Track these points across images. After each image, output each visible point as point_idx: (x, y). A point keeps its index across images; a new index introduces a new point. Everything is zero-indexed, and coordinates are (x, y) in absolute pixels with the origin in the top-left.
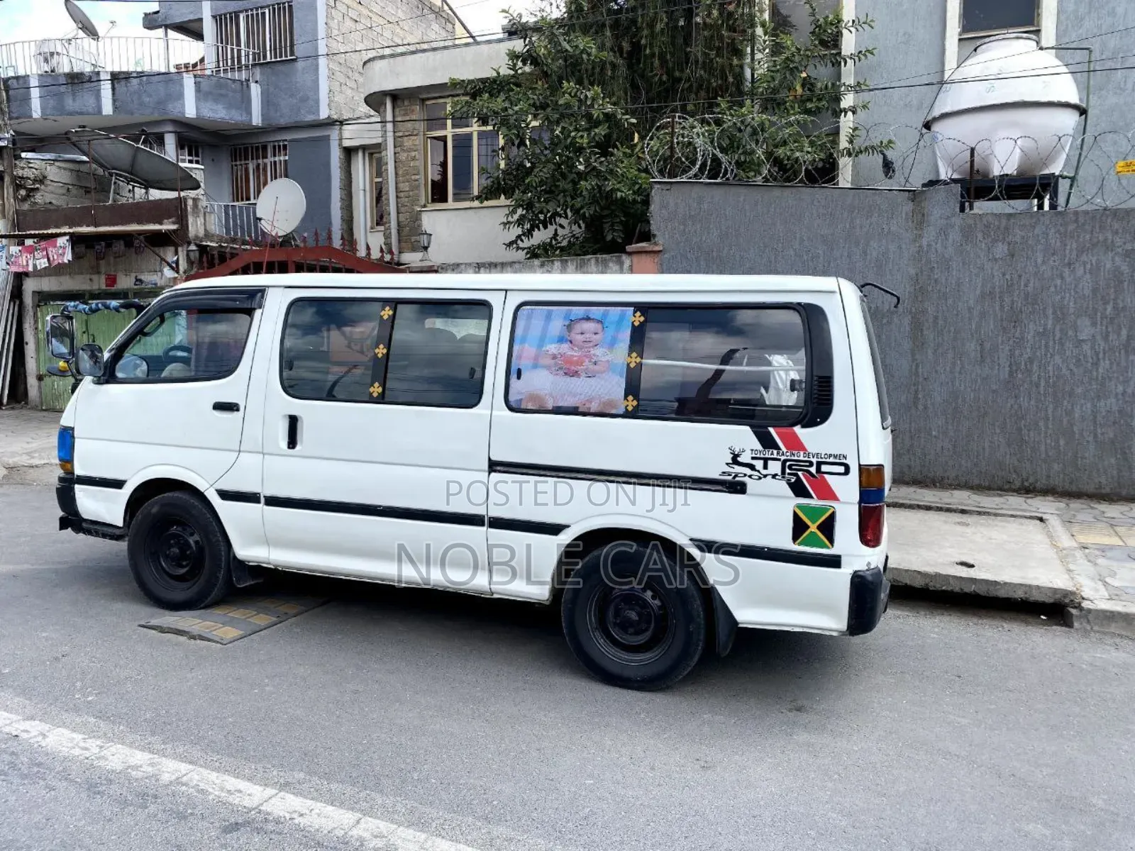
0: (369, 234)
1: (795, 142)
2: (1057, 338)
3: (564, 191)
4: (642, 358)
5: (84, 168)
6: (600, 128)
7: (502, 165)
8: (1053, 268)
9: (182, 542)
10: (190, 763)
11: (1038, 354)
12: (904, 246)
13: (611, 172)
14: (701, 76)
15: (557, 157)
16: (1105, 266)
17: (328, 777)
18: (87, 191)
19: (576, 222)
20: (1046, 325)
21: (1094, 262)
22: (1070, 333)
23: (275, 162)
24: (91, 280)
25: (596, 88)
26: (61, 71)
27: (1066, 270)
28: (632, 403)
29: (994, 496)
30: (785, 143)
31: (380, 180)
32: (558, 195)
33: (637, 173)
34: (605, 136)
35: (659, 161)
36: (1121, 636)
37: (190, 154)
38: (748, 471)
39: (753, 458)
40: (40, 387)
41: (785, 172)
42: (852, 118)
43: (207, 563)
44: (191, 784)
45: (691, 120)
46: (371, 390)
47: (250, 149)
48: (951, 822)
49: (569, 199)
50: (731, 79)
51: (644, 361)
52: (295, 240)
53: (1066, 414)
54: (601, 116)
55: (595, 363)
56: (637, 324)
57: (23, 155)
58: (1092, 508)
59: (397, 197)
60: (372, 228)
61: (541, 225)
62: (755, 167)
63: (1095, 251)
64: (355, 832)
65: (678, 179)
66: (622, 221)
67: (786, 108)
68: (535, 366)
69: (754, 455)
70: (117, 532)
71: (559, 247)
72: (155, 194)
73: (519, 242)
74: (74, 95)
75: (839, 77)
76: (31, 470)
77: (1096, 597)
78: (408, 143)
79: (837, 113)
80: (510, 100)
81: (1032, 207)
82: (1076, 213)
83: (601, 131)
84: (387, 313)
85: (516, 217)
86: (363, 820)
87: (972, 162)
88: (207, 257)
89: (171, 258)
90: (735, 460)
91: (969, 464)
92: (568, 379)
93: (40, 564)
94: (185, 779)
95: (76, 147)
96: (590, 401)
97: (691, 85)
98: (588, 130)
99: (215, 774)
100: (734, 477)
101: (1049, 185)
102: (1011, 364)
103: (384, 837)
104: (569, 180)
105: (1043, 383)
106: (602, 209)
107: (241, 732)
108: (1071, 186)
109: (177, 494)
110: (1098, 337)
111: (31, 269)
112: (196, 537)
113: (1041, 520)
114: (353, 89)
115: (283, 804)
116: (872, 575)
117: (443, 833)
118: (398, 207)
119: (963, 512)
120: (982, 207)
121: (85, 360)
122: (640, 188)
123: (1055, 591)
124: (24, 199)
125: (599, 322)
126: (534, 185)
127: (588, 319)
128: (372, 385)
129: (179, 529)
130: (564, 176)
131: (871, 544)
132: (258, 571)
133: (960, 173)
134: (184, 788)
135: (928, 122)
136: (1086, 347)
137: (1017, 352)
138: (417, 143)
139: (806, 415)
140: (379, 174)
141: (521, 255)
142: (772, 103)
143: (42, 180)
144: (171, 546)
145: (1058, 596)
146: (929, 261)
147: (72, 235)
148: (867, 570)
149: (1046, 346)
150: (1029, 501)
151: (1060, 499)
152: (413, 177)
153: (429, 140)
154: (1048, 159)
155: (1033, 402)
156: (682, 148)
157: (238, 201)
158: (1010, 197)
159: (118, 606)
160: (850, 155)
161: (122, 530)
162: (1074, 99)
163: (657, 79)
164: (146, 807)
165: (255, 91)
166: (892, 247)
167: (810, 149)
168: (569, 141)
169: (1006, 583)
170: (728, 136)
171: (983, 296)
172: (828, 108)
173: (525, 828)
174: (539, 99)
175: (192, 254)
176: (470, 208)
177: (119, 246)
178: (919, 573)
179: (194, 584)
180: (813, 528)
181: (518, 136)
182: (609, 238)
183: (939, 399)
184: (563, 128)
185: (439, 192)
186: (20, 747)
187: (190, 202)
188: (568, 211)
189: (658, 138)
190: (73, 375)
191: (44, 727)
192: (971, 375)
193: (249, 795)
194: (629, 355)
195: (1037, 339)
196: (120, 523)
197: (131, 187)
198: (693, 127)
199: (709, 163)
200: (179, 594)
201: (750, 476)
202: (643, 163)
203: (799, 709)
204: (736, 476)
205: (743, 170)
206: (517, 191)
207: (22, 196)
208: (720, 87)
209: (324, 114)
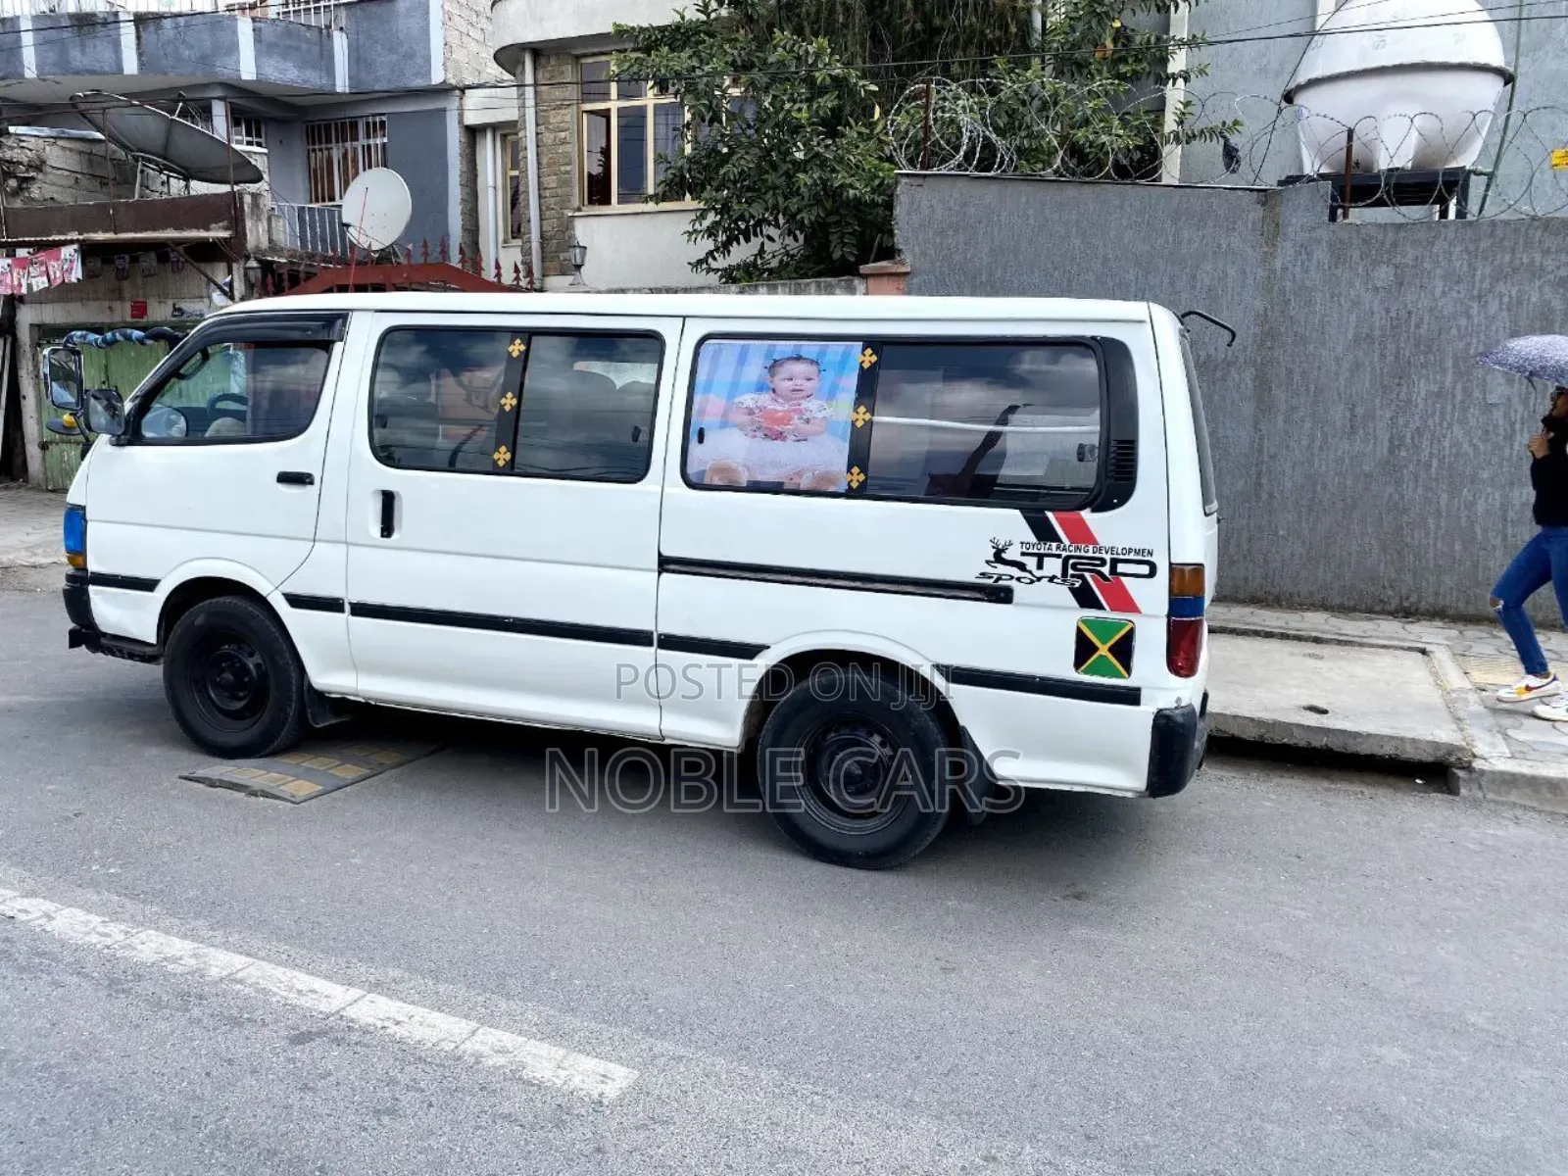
0: (501, 250)
1: (1101, 121)
2: (1457, 401)
3: (775, 188)
4: (873, 415)
5: (97, 149)
6: (826, 97)
7: (688, 149)
8: (1456, 303)
9: (238, 665)
10: (248, 955)
11: (1430, 421)
12: (1248, 270)
13: (840, 160)
14: (971, 25)
15: (765, 141)
16: (1529, 300)
17: (436, 975)
18: (104, 182)
19: (790, 233)
20: (1443, 382)
21: (1514, 293)
22: (1477, 393)
23: (369, 147)
24: (110, 308)
25: (820, 40)
26: (63, 11)
27: (1475, 305)
28: (857, 478)
29: (1362, 619)
30: (1086, 122)
31: (516, 173)
32: (765, 193)
33: (877, 162)
34: (832, 110)
35: (908, 146)
36: (1525, 808)
37: (249, 134)
38: (1015, 572)
39: (1023, 554)
40: (44, 458)
41: (1085, 163)
42: (1183, 87)
43: (273, 693)
44: (249, 982)
45: (954, 86)
46: (496, 456)
47: (333, 127)
48: (1276, 1043)
49: (781, 200)
50: (1013, 29)
51: (876, 419)
52: (396, 256)
53: (1466, 507)
54: (828, 80)
55: (808, 421)
56: (866, 365)
57: (12, 129)
58: (1495, 637)
59: (540, 196)
60: (505, 242)
61: (741, 237)
62: (1042, 156)
63: (1517, 277)
64: (468, 1046)
65: (935, 171)
66: (855, 230)
67: (1090, 73)
68: (724, 424)
69: (1024, 550)
70: (148, 650)
71: (768, 269)
72: (199, 188)
73: (710, 260)
74: (83, 46)
75: (1166, 28)
76: (33, 571)
77: (1492, 754)
78: (555, 118)
79: (1164, 79)
80: (699, 57)
81: (1432, 214)
82: (1493, 224)
83: (828, 102)
84: (517, 348)
85: (706, 223)
86: (480, 1031)
87: (1349, 149)
88: (273, 277)
89: (222, 278)
90: (999, 557)
91: (1329, 576)
92: (768, 444)
93: (46, 696)
94: (240, 975)
95: (86, 118)
96: (800, 474)
97: (957, 38)
98: (809, 100)
99: (281, 969)
100: (996, 581)
101: (1455, 183)
102: (1392, 438)
103: (508, 1052)
104: (781, 172)
105: (1435, 463)
106: (829, 214)
107: (317, 917)
108: (1488, 186)
109: (227, 599)
110: (1516, 400)
111: (24, 291)
112: (257, 659)
113: (1423, 652)
114: (477, 41)
115: (372, 1009)
116: (1183, 715)
117: (588, 1048)
118: (540, 209)
119: (1317, 640)
120: (1360, 215)
121: (98, 411)
122: (881, 184)
123: (1436, 745)
124: (16, 193)
125: (812, 362)
126: (732, 177)
127: (799, 358)
128: (497, 449)
129: (232, 647)
130: (774, 167)
131: (1182, 672)
132: (343, 706)
133: (1330, 166)
134: (239, 986)
135: (1290, 92)
136: (1498, 415)
137: (1401, 421)
138: (568, 118)
139: (1099, 494)
140: (515, 165)
141: (713, 279)
142: (1071, 65)
143: (39, 165)
144: (223, 671)
145: (1440, 753)
146: (1283, 291)
147: (81, 242)
148: (1176, 708)
149: (1443, 414)
150: (1409, 627)
151: (1452, 625)
152: (563, 168)
153: (585, 115)
154: (1456, 147)
155: (1420, 490)
156: (942, 127)
157: (317, 201)
158: (1402, 202)
159: (153, 752)
160: (1177, 140)
161: (155, 649)
162: (1497, 59)
163: (907, 28)
164: (187, 1010)
165: (340, 43)
166: (1232, 271)
167: (1121, 132)
168: (781, 116)
169: (1369, 735)
170: (1007, 112)
171: (1357, 340)
172: (1149, 73)
173: (700, 1043)
174: (740, 55)
175: (251, 274)
176: (643, 213)
177: (150, 261)
178: (1252, 720)
179: (254, 724)
180: (1103, 650)
181: (710, 108)
182: (837, 255)
183: (1288, 485)
184: (774, 97)
185: (598, 190)
186: (17, 932)
187: (248, 199)
188: (781, 217)
189: (907, 112)
190: (82, 433)
191: (49, 906)
192: (1336, 451)
193: (326, 996)
194: (856, 410)
195: (1430, 401)
196: (152, 639)
197: (165, 178)
198: (957, 98)
199: (978, 149)
200: (235, 736)
201: (1018, 579)
202: (886, 148)
203: (1078, 897)
204: (999, 579)
205: (1028, 161)
206: (709, 187)
207: (11, 188)
208: (999, 40)
209: (437, 77)
